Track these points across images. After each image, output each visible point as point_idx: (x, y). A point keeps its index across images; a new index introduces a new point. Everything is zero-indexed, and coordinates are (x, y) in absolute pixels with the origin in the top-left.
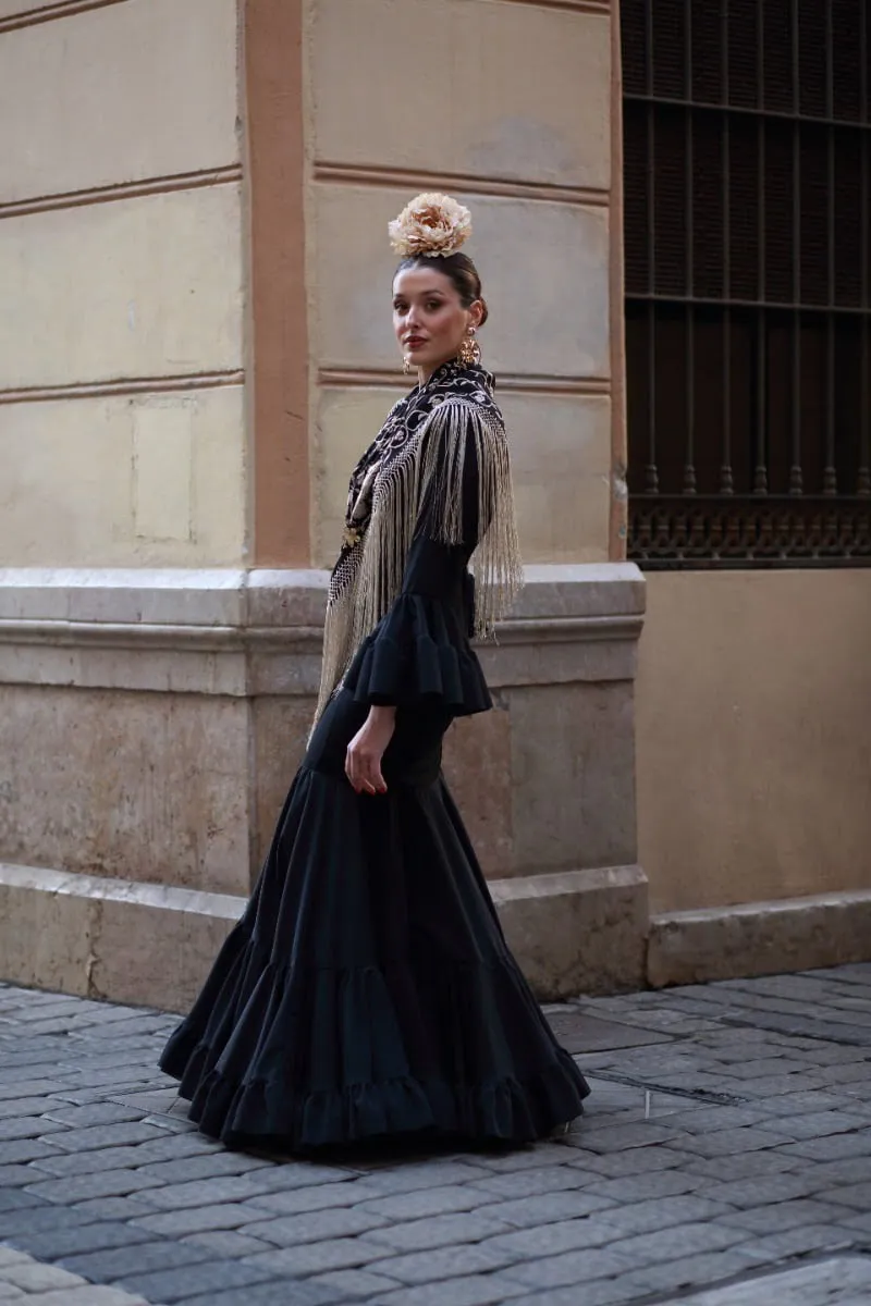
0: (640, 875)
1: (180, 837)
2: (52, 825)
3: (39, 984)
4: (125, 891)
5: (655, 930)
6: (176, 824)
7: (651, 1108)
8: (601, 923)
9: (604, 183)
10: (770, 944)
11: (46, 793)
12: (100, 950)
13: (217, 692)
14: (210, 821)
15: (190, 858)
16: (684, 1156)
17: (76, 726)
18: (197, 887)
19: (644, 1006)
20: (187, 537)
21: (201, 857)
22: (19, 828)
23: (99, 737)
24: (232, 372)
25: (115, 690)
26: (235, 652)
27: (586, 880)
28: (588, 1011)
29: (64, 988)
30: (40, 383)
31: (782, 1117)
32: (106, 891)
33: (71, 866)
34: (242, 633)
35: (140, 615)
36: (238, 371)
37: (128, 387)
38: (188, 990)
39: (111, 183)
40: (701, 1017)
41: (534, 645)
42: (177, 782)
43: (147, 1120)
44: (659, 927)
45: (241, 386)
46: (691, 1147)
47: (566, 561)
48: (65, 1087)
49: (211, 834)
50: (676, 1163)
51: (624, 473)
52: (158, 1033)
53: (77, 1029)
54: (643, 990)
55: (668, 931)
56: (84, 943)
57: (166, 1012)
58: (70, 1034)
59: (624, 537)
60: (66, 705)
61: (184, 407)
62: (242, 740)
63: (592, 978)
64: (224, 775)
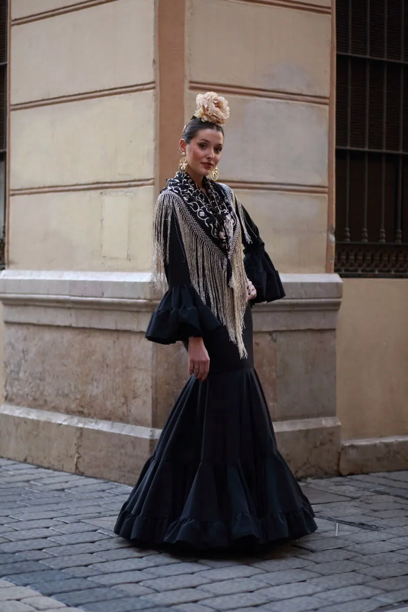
0: (337, 422)
1: (120, 399)
2: (60, 392)
3: (52, 467)
4: (93, 424)
5: (344, 448)
6: (118, 393)
7: (338, 531)
8: (318, 444)
9: (327, 95)
10: (398, 456)
11: (57, 377)
12: (81, 451)
13: (138, 330)
14: (134, 391)
15: (124, 409)
16: (353, 554)
17: (72, 346)
18: (128, 422)
19: (337, 484)
20: (126, 256)
21: (129, 408)
22: (45, 393)
23: (83, 351)
24: (148, 180)
25: (91, 329)
26: (148, 312)
27: (311, 424)
28: (311, 486)
29: (65, 469)
30: (60, 184)
31: (400, 537)
32: (85, 424)
33: (69, 412)
34: (151, 303)
35: (103, 294)
36: (152, 179)
37: (100, 186)
38: (122, 471)
39: (94, 90)
40: (364, 489)
41: (289, 311)
42: (119, 373)
43: (99, 531)
44: (346, 447)
45: (153, 186)
46: (356, 550)
47: (305, 273)
48: (62, 515)
49: (134, 398)
50: (349, 557)
51: (333, 231)
52: (107, 491)
53: (69, 488)
54: (337, 476)
55: (350, 449)
56: (74, 448)
57: (111, 481)
58: (66, 490)
59: (333, 262)
60: (68, 335)
61: (126, 196)
62: (150, 354)
63: (313, 470)
64: (141, 369)
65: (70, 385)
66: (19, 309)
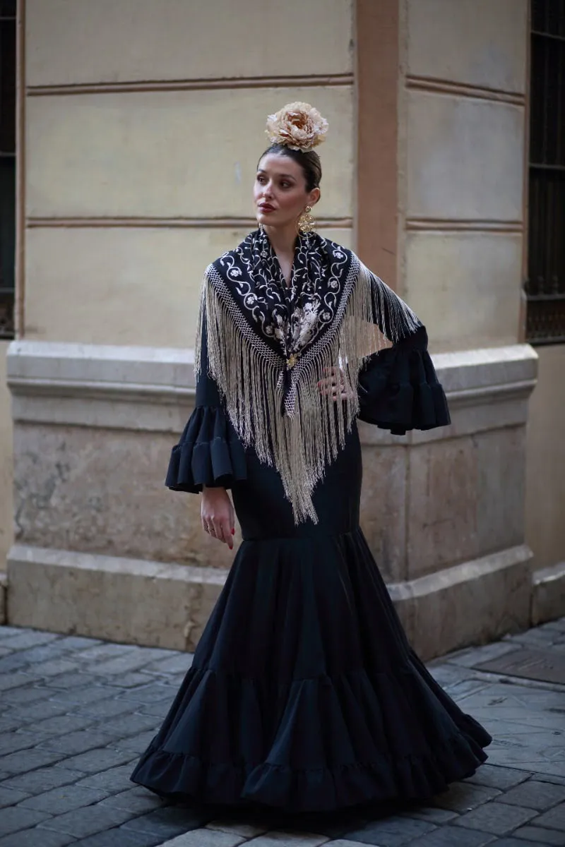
0: (529, 551)
3: (134, 641)
8: (515, 586)
9: (523, 90)
11: (137, 506)
22: (109, 530)
24: (343, 219)
29: (161, 644)
32: (205, 577)
33: (159, 557)
36: (347, 218)
37: (232, 223)
39: (221, 77)
44: (537, 586)
45: (349, 229)
55: (541, 588)
56: (185, 613)
59: (525, 328)
63: (509, 622)
65: (166, 519)
66: (50, 402)
